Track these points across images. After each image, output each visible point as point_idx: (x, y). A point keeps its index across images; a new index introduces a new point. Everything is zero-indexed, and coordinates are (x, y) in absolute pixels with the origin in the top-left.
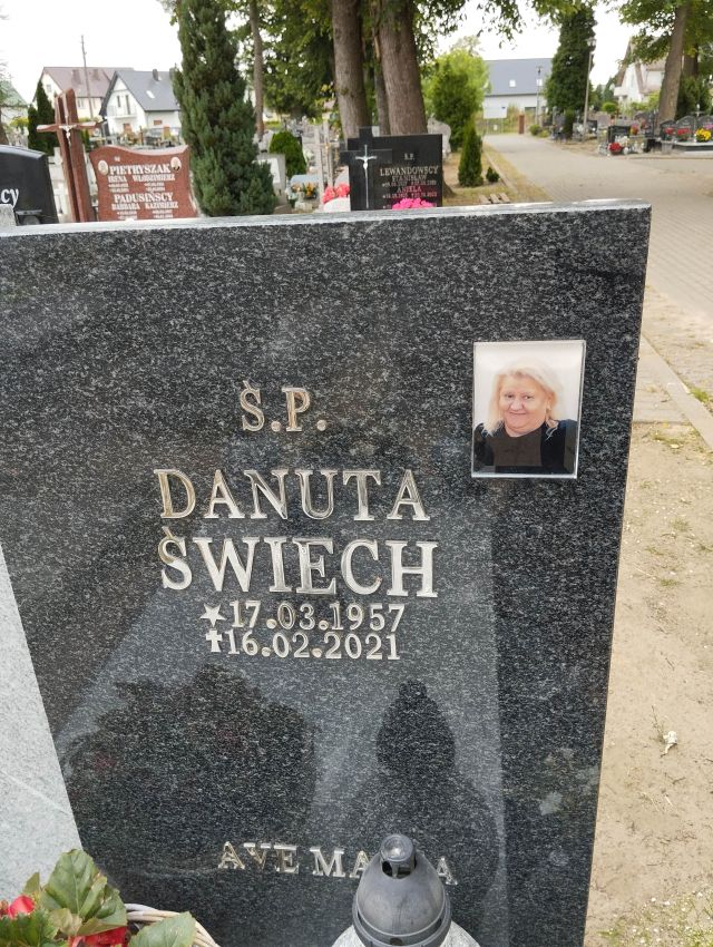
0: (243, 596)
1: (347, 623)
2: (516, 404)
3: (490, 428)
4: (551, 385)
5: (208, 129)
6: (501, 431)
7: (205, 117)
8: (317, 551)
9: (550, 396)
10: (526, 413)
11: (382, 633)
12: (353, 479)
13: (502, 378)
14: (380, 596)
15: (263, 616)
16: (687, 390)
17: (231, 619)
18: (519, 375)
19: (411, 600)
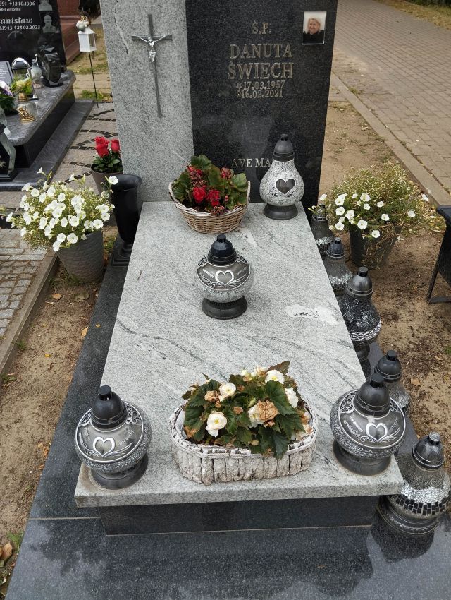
0: (247, 80)
1: (271, 87)
2: (312, 26)
3: (306, 33)
4: (319, 22)
6: (309, 33)
8: (266, 66)
9: (319, 24)
10: (314, 28)
11: (279, 89)
12: (276, 46)
13: (309, 20)
14: (279, 79)
15: (251, 86)
16: (347, 89)
17: (243, 87)
18: (313, 19)
19: (287, 79)
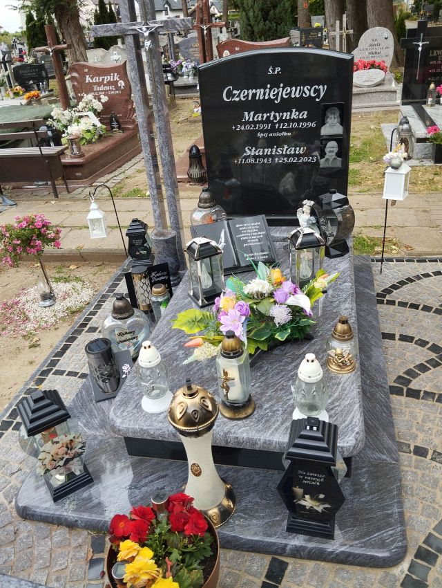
5: (262, 23)
7: (260, 15)
